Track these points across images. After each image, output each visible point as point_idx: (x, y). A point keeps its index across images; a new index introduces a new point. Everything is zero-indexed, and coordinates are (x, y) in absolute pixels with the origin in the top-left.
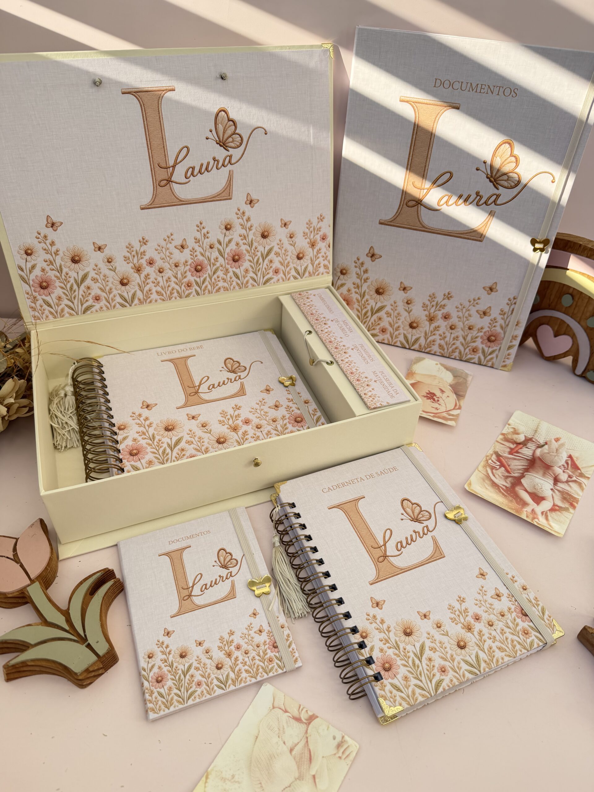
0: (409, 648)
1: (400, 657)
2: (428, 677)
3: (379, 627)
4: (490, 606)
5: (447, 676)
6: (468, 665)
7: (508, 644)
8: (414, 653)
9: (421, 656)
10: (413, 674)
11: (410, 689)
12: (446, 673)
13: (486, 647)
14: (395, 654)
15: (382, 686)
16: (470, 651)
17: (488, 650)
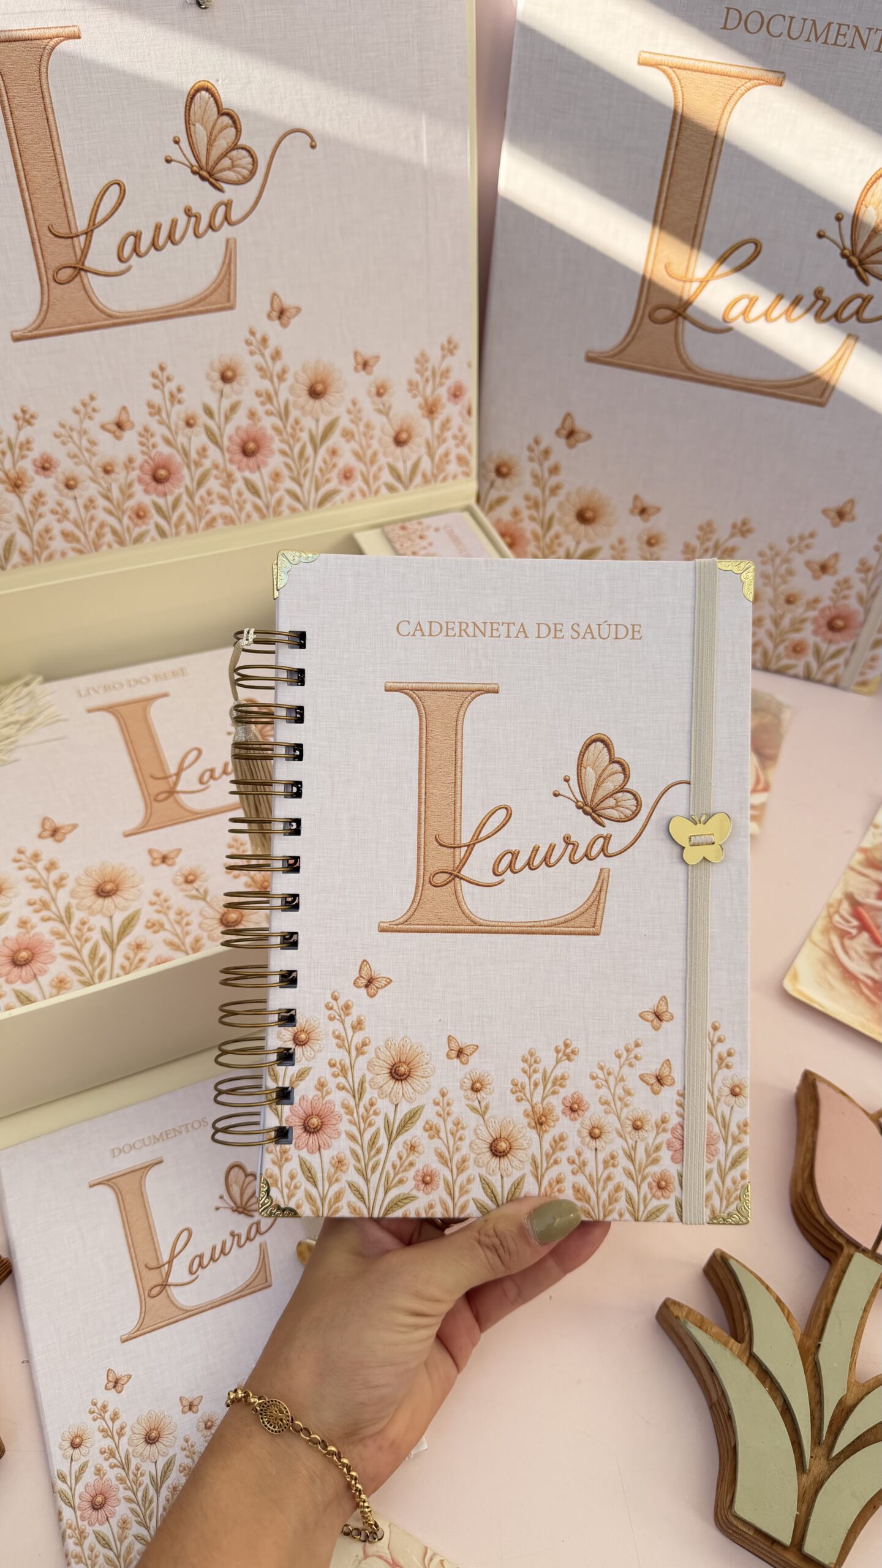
0: (384, 1106)
1: (352, 1114)
2: (387, 1180)
3: (343, 1034)
4: (622, 1094)
5: (428, 1193)
6: (486, 1192)
7: (604, 1190)
8: (387, 1122)
9: (398, 1134)
10: (359, 1160)
11: (335, 1188)
12: (429, 1188)
13: (551, 1175)
14: (346, 1107)
15: (281, 1157)
16: (510, 1169)
17: (549, 1182)
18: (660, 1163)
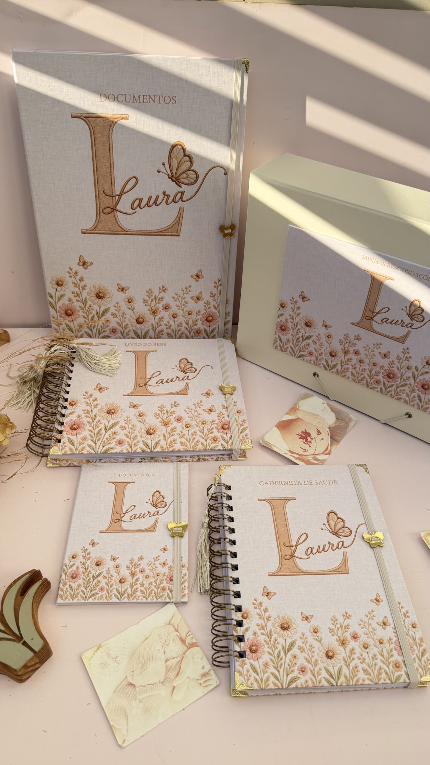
0: (281, 640)
1: (269, 644)
2: (287, 670)
3: (261, 614)
4: (372, 630)
5: (304, 676)
6: (328, 674)
7: (375, 669)
8: (283, 647)
9: (288, 651)
10: (274, 663)
11: (266, 675)
12: (304, 673)
13: (352, 665)
14: (266, 642)
15: (243, 663)
16: (335, 663)
17: (352, 668)
18: (394, 656)
